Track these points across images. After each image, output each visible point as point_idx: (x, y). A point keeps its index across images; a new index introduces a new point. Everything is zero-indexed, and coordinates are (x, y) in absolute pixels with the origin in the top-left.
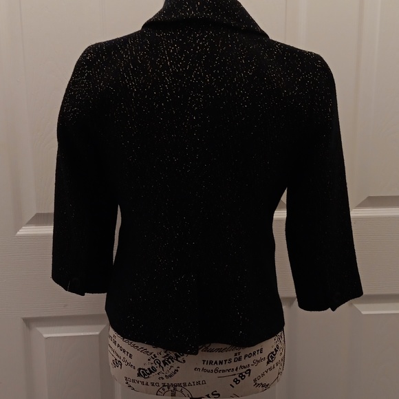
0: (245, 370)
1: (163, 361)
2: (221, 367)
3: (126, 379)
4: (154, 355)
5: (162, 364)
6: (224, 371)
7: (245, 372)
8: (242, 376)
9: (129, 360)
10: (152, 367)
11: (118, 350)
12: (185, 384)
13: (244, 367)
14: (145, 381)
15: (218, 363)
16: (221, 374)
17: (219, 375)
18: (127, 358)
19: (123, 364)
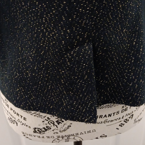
0: (129, 116)
1: (57, 122)
2: (109, 119)
3: (23, 133)
4: (48, 118)
5: (56, 124)
6: (112, 121)
7: (130, 118)
8: (126, 121)
9: (24, 122)
10: (47, 127)
11: (12, 112)
12: (77, 134)
13: (129, 114)
14: (41, 136)
15: (107, 116)
16: (110, 123)
17: (107, 124)
18: (22, 120)
19: (19, 123)
